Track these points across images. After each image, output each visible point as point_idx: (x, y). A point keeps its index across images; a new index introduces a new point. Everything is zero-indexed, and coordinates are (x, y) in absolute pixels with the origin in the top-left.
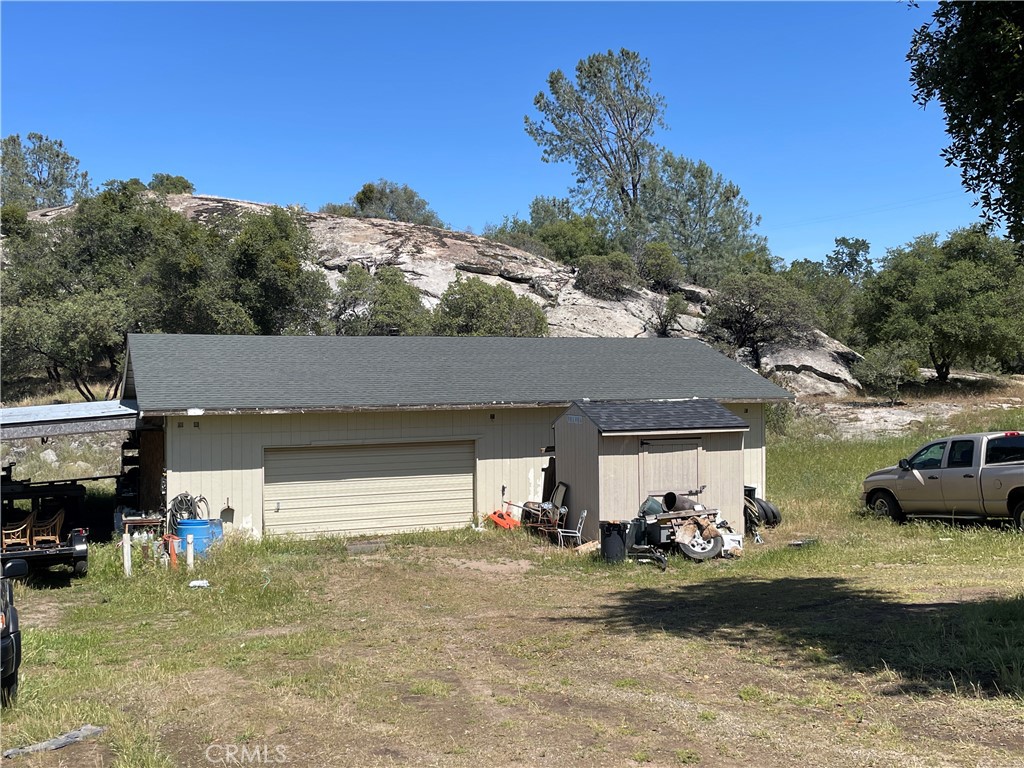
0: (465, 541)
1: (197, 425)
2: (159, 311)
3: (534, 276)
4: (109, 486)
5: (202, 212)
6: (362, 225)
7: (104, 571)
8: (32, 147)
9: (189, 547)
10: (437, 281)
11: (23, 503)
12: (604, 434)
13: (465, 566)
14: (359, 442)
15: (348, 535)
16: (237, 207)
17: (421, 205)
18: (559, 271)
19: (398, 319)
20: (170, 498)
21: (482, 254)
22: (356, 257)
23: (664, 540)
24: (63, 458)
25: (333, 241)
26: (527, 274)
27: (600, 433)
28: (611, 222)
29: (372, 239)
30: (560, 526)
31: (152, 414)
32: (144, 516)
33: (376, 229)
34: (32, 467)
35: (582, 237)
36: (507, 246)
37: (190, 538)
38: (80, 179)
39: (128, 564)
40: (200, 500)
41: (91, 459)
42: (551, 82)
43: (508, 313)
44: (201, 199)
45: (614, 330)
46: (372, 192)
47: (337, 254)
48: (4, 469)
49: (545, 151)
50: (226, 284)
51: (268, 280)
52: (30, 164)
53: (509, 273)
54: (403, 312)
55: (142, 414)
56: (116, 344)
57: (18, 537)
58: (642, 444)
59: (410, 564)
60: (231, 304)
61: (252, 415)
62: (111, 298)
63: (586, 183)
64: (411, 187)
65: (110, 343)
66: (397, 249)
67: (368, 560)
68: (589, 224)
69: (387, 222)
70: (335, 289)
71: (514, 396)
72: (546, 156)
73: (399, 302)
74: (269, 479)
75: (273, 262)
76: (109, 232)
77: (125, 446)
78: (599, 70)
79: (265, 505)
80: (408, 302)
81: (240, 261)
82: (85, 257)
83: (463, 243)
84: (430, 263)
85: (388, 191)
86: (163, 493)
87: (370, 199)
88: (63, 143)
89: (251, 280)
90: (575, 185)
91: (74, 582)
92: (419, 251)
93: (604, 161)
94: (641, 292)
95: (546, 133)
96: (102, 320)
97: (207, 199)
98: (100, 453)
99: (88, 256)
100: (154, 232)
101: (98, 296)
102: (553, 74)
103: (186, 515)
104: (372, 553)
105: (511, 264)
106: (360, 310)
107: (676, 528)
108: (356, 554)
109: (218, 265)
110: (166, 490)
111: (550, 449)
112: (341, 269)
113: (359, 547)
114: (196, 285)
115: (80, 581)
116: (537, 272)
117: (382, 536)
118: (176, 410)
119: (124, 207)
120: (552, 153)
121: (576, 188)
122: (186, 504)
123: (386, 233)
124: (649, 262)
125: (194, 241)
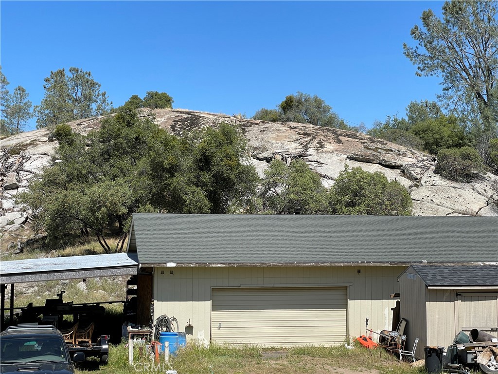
0: (339, 355)
1: (172, 272)
2: (150, 193)
3: (404, 164)
4: (119, 308)
5: (178, 121)
6: (283, 128)
7: (117, 361)
8: (72, 76)
9: (166, 348)
10: (333, 168)
11: (69, 317)
12: (429, 288)
13: (335, 371)
14: (271, 286)
15: (263, 347)
16: (201, 117)
17: (327, 109)
18: (423, 160)
19: (303, 197)
20: (155, 318)
21: (367, 148)
22: (279, 151)
23: (469, 361)
24: (89, 288)
25: (263, 140)
26: (399, 163)
27: (427, 286)
28: (468, 120)
29: (289, 138)
30: (402, 348)
31: (146, 265)
32: (140, 328)
33: (292, 131)
34: (72, 293)
35: (446, 132)
36: (386, 142)
37: (167, 344)
38: (101, 97)
39: (131, 358)
40: (173, 320)
41: (107, 288)
42: (424, 19)
43: (382, 193)
44: (177, 112)
45: (463, 204)
46: (292, 101)
47: (265, 149)
48: (58, 295)
49: (419, 68)
50: (191, 175)
51: (218, 172)
52: (70, 88)
53: (386, 162)
54: (307, 192)
55: (140, 266)
56: (123, 214)
57: (68, 339)
58: (457, 295)
59: (300, 368)
60: (194, 188)
61: (204, 267)
62: (121, 184)
63: (450, 90)
64: (319, 97)
65: (120, 213)
66: (306, 145)
67: (274, 364)
68: (452, 121)
69: (300, 125)
70: (262, 176)
71: (374, 258)
72: (419, 72)
73: (305, 185)
74: (214, 308)
75: (222, 160)
76: (120, 140)
77: (129, 283)
78: (460, 8)
79: (212, 325)
80: (311, 185)
81: (200, 160)
82: (106, 156)
83: (353, 140)
84: (329, 155)
85: (303, 100)
86: (152, 314)
87: (290, 106)
88: (91, 73)
89: (207, 173)
90: (441, 93)
91: (101, 367)
92: (322, 146)
93: (464, 74)
94: (485, 176)
95: (419, 55)
96: (116, 199)
97: (181, 112)
98: (113, 285)
99: (107, 155)
100: (148, 140)
101: (113, 183)
102: (425, 12)
103: (165, 329)
104: (277, 359)
105: (388, 155)
106: (279, 190)
107: (478, 353)
108: (267, 359)
109: (187, 162)
110: (153, 313)
111: (397, 296)
112: (268, 160)
113: (270, 354)
114: (173, 176)
115: (104, 367)
116: (406, 161)
117: (285, 348)
118: (160, 264)
119: (129, 123)
120: (424, 69)
121: (442, 94)
122: (165, 322)
123: (299, 134)
124: (493, 153)
125: (173, 148)
